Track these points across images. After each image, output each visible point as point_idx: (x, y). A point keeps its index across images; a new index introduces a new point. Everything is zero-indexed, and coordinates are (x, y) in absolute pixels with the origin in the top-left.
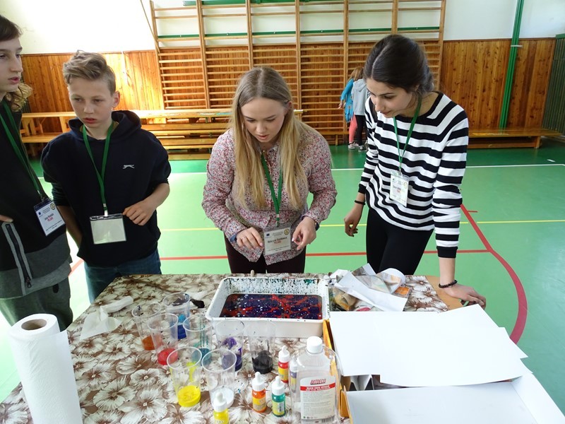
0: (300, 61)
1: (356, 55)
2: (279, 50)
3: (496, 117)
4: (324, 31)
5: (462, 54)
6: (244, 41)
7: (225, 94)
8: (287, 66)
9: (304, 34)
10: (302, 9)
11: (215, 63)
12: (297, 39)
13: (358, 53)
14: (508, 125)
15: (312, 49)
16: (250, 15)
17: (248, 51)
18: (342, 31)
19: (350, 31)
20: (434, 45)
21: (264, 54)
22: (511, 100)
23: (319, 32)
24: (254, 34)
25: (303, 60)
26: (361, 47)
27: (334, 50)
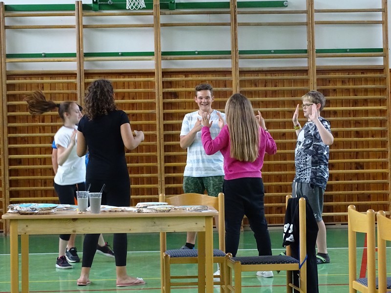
0: (161, 97)
1: (253, 88)
2: (127, 79)
4: (200, 53)
6: (71, 66)
7: (33, 148)
8: (140, 103)
9: (169, 57)
10: (163, 19)
12: (157, 65)
13: (256, 86)
15: (181, 79)
16: (81, 27)
17: (76, 81)
18: (229, 52)
19: (242, 52)
20: (378, 75)
23: (193, 53)
24: (87, 55)
25: (166, 95)
26: (261, 77)
27: (216, 81)
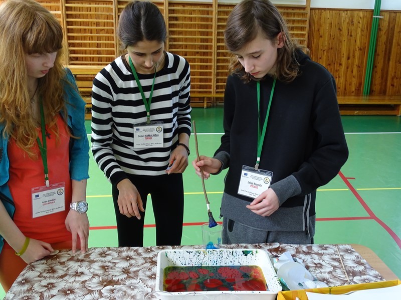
1: (225, 17)
3: (360, 84)
5: (328, 21)
7: (85, 50)
11: (75, 16)
14: (371, 92)
15: (180, 8)
20: (302, 11)
22: (373, 68)
25: (170, 19)
26: (230, 9)
27: (202, 11)
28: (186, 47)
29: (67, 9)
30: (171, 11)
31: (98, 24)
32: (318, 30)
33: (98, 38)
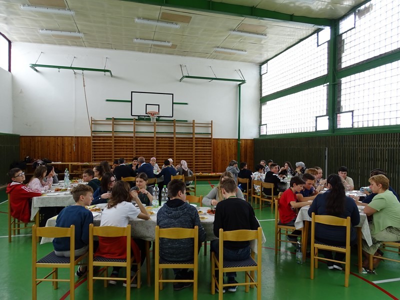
0: (156, 144)
1: (179, 142)
4: (165, 133)
5: (220, 144)
6: (132, 135)
8: (150, 145)
9: (158, 133)
10: (156, 124)
11: (118, 143)
12: (155, 135)
15: (161, 139)
16: (135, 125)
17: (133, 139)
18: (173, 133)
19: (176, 133)
20: (210, 140)
21: (140, 140)
24: (136, 132)
26: (181, 139)
27: (170, 140)
28: (163, 154)
29: (115, 140)
30: (157, 140)
31: (127, 146)
32: (217, 147)
33: (127, 151)
